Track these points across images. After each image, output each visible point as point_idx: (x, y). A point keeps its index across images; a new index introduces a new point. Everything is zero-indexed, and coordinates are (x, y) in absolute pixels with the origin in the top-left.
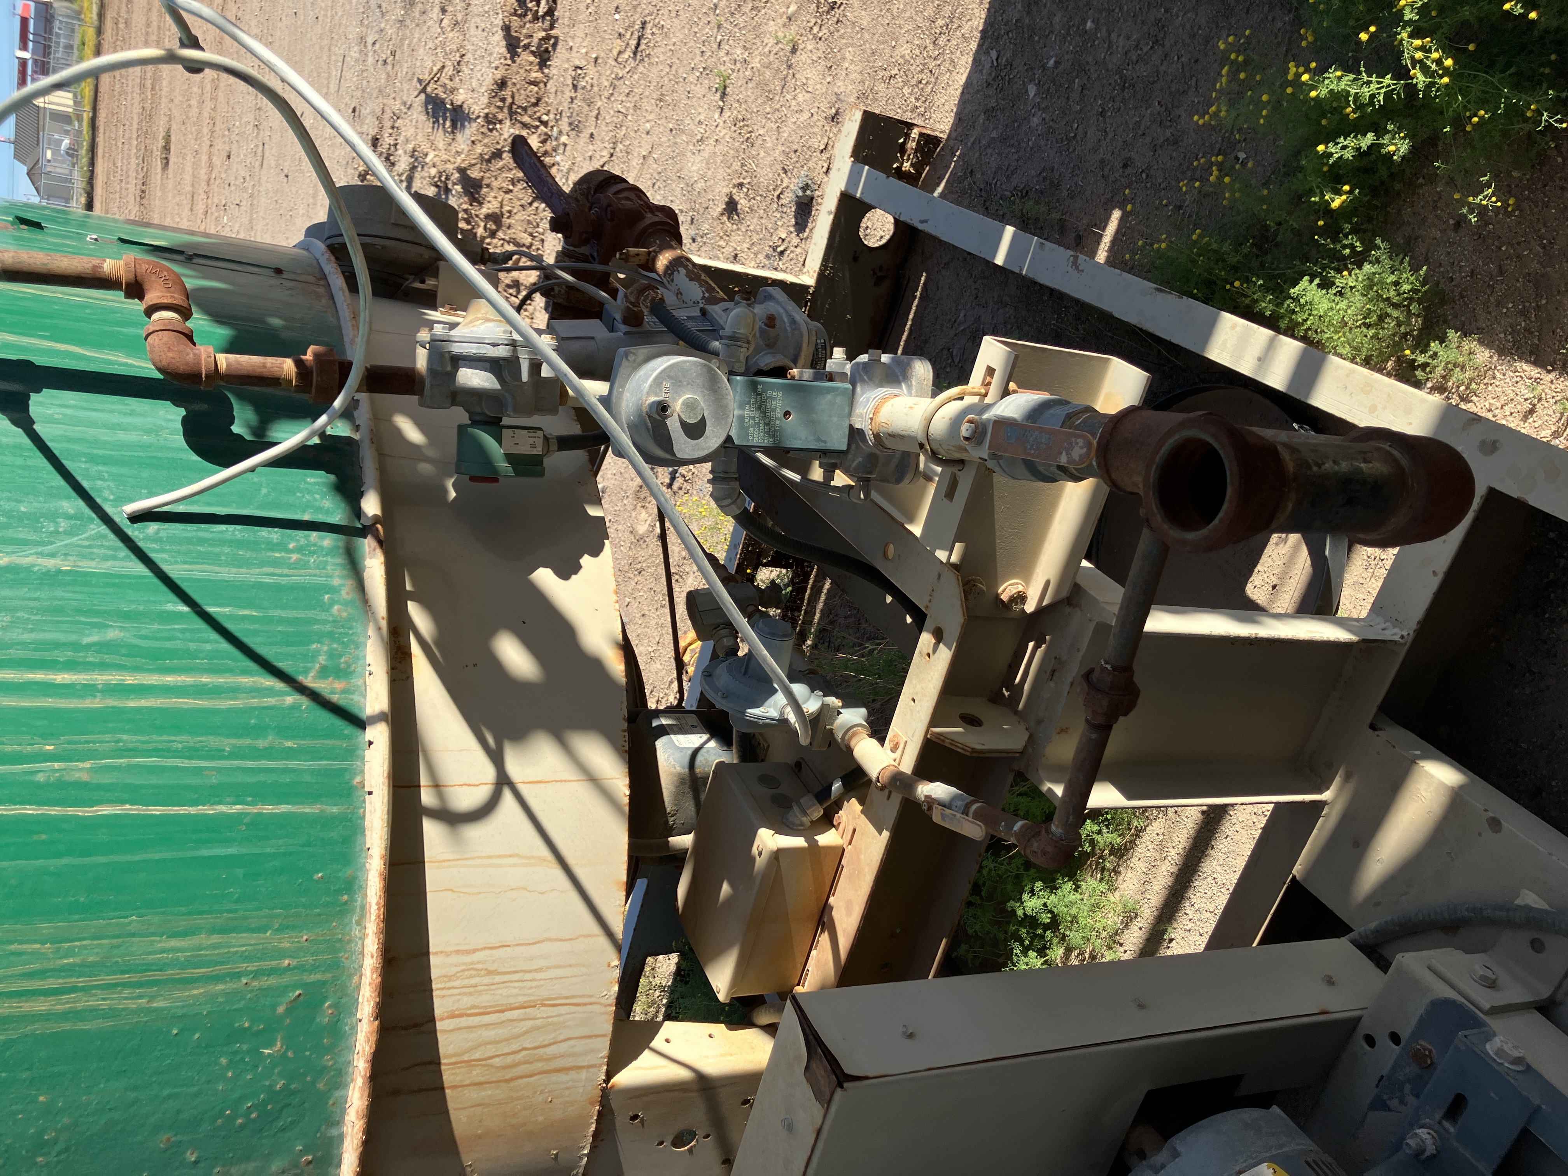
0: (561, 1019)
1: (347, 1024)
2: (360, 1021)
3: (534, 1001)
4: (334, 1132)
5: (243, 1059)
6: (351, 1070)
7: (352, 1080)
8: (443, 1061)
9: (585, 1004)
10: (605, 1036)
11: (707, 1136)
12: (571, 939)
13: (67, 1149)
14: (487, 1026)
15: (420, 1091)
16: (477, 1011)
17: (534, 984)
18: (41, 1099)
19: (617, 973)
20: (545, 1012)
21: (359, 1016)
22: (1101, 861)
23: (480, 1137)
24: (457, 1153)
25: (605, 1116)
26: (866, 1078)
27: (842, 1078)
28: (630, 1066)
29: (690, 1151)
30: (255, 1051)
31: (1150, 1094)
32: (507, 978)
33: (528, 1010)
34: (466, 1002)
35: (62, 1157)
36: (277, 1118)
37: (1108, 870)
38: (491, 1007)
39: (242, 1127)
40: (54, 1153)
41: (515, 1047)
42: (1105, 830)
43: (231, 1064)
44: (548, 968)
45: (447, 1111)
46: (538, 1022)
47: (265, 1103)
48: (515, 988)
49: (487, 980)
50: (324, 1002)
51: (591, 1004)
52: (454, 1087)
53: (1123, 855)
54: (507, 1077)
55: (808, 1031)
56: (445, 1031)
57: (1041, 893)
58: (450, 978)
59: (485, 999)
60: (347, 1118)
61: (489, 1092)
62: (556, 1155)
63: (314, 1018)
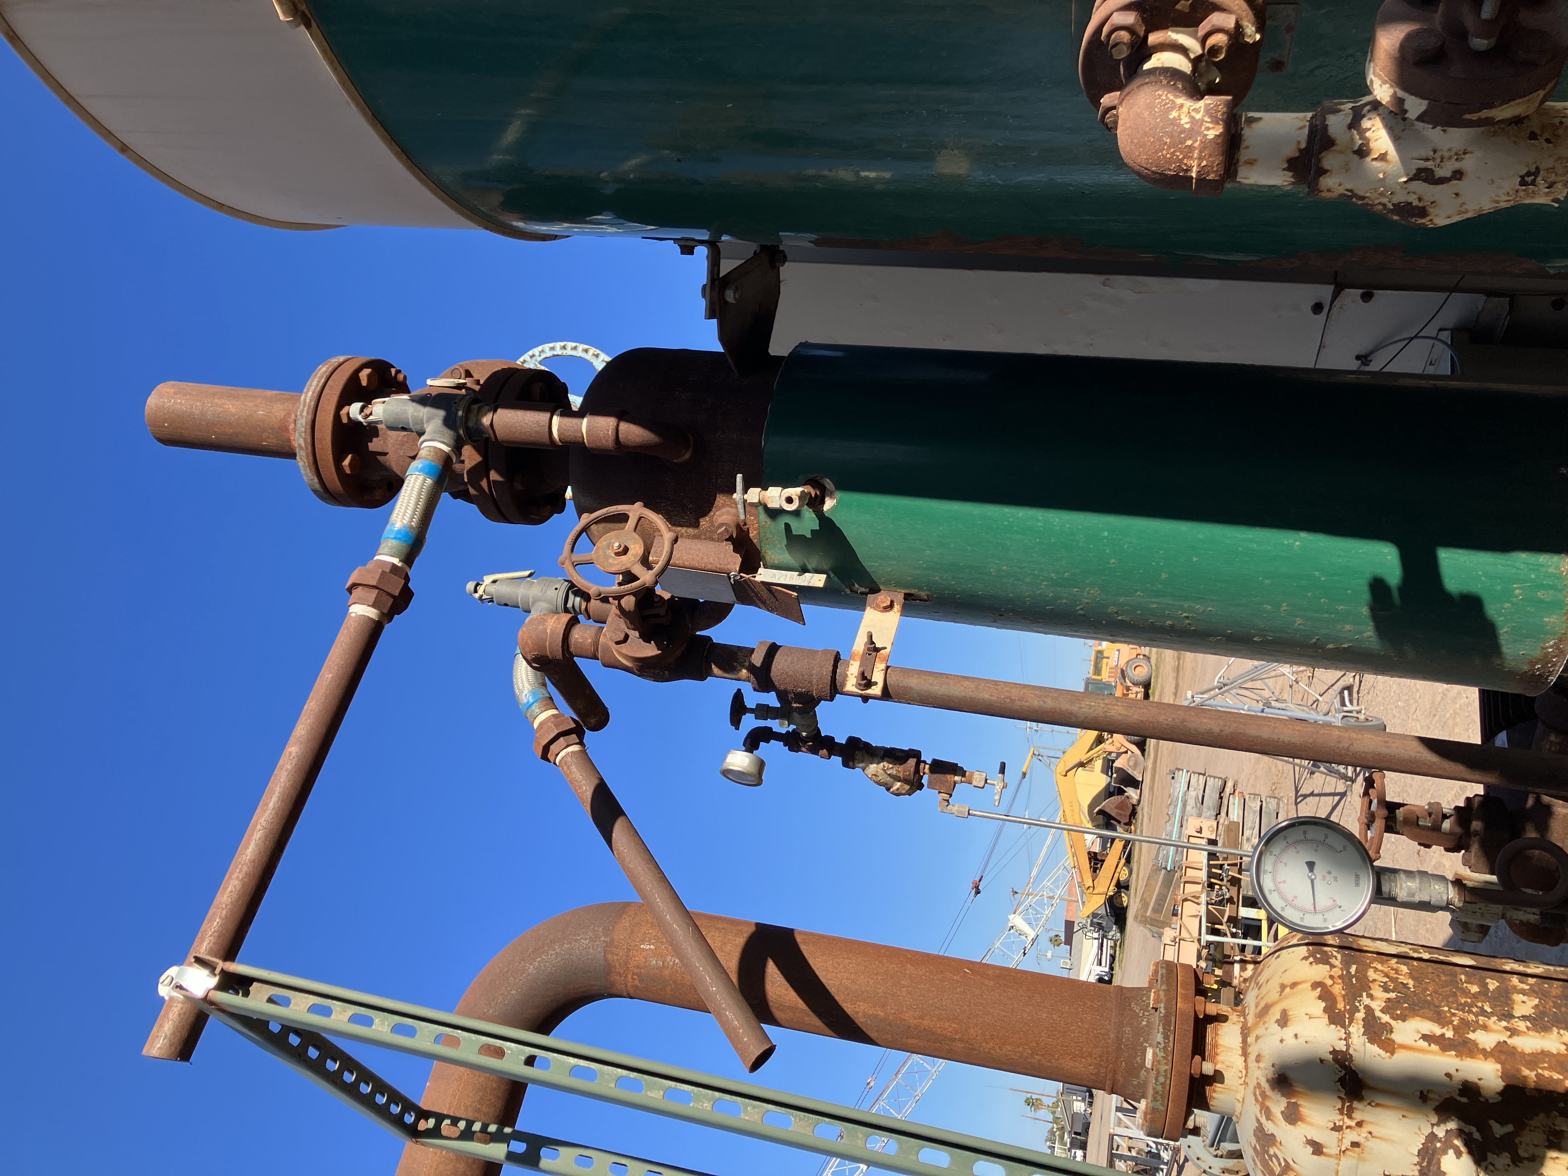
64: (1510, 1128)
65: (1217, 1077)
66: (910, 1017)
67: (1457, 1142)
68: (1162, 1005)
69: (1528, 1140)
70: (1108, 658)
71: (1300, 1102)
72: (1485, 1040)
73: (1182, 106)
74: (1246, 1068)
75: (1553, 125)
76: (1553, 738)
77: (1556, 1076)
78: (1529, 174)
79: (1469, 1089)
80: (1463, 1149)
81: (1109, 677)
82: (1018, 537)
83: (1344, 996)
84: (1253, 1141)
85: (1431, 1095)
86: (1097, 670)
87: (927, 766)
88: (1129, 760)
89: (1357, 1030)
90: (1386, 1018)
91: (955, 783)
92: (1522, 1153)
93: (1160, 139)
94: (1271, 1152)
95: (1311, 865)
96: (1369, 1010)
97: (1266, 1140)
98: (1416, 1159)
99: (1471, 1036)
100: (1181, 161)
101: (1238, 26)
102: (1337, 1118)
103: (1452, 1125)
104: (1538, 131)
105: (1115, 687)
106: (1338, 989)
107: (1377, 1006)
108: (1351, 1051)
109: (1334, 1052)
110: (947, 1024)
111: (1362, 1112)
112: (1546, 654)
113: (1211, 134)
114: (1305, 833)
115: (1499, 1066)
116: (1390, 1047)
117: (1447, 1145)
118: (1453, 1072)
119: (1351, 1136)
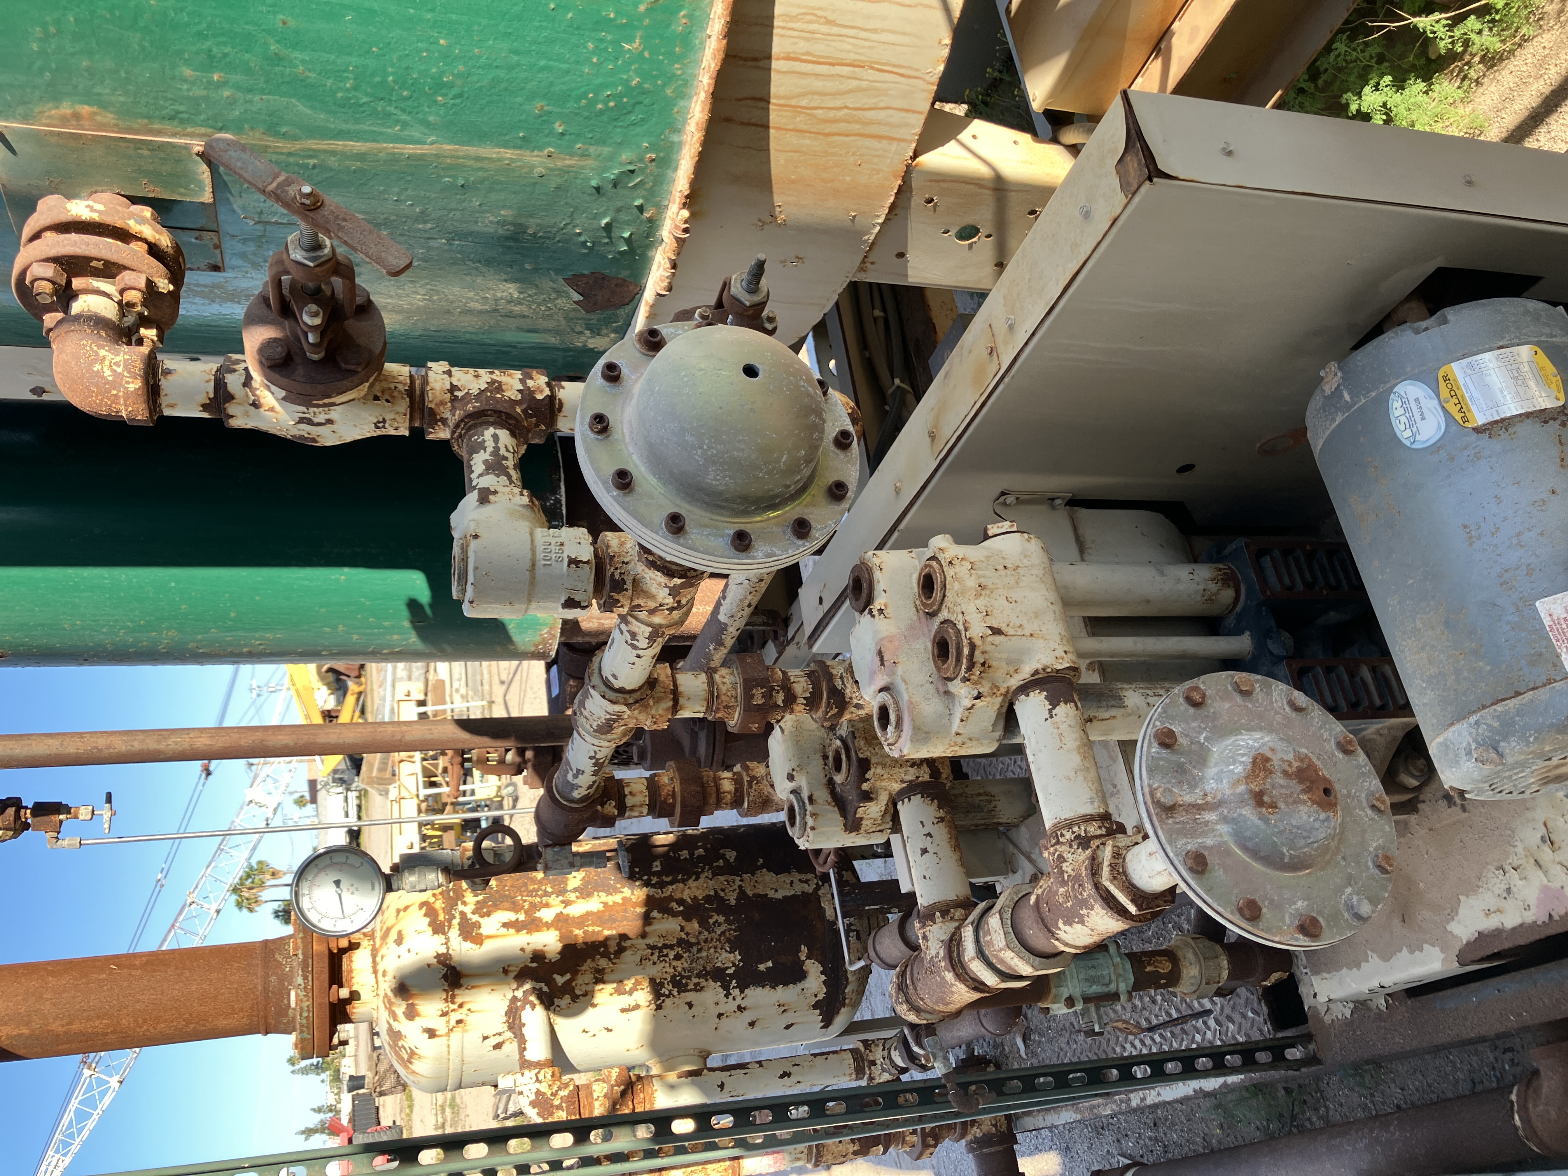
0: (885, 86)
1: (697, 38)
2: (710, 37)
3: (864, 62)
4: (675, 138)
5: (606, 49)
6: (695, 83)
7: (696, 94)
8: (772, 101)
9: (910, 77)
10: (921, 113)
11: (989, 236)
12: (910, 6)
13: (460, 95)
14: (817, 75)
15: (749, 124)
16: (810, 58)
17: (867, 44)
18: (442, 42)
19: (946, 52)
20: (871, 75)
21: (708, 32)
22: (1466, 67)
23: (793, 182)
24: (770, 192)
25: (904, 191)
26: (1176, 178)
27: (1154, 172)
28: (936, 151)
29: (970, 246)
30: (616, 43)
31: (1440, 271)
32: (844, 31)
33: (857, 69)
34: (802, 46)
35: (458, 101)
36: (630, 112)
37: (1470, 79)
38: (823, 57)
39: (601, 112)
40: (451, 96)
41: (838, 103)
42: (1486, 32)
43: (597, 51)
44: (883, 31)
45: (768, 150)
46: (864, 84)
47: (621, 95)
48: (849, 43)
49: (825, 29)
50: (680, 11)
51: (916, 78)
52: (778, 129)
53: (1495, 65)
54: (826, 131)
55: (1131, 125)
56: (779, 72)
57: (1385, 89)
58: (792, 18)
59: (819, 49)
60: (688, 128)
61: (808, 142)
62: (854, 217)
63: (669, 25)
64: (568, 976)
65: (355, 996)
66: (57, 1027)
67: (532, 998)
68: (300, 952)
69: (583, 979)
71: (416, 1002)
72: (546, 915)
73: (104, 358)
74: (377, 983)
75: (390, 389)
76: (571, 682)
77: (597, 929)
78: (379, 422)
79: (538, 956)
80: (536, 1002)
82: (86, 594)
83: (443, 909)
84: (387, 1038)
85: (511, 968)
87: (28, 811)
89: (454, 932)
90: (475, 918)
91: (61, 822)
92: (578, 992)
93: (87, 388)
94: (400, 1044)
95: (337, 883)
96: (463, 914)
97: (395, 1035)
98: (505, 1019)
99: (538, 914)
100: (110, 406)
101: (150, 283)
102: (443, 1006)
103: (527, 986)
104: (379, 394)
106: (439, 905)
107: (468, 910)
108: (451, 952)
109: (438, 956)
110: (97, 1023)
111: (462, 996)
112: (544, 639)
113: (132, 387)
114: (331, 858)
115: (557, 932)
116: (479, 940)
117: (525, 1001)
118: (526, 947)
119: (454, 1017)
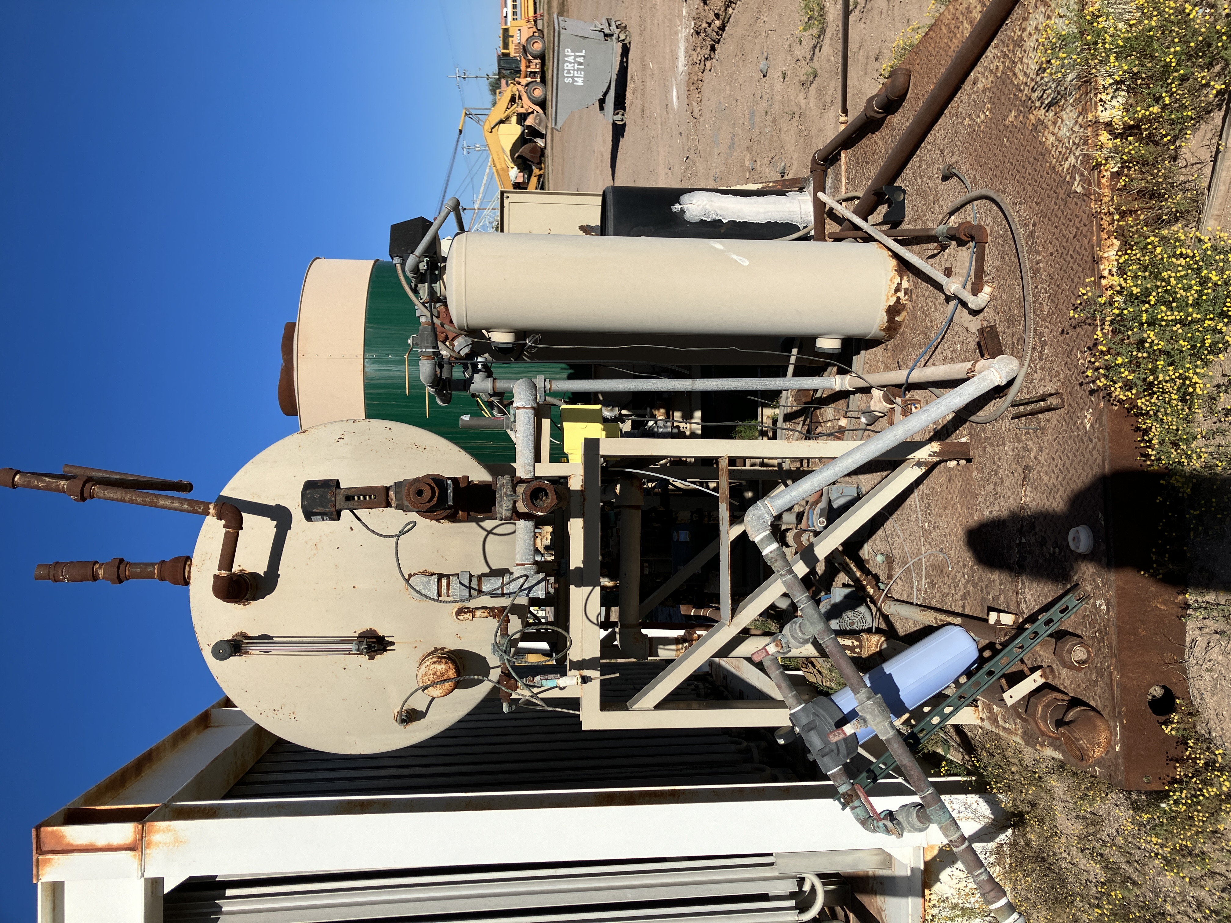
70: (512, 37)
81: (515, 53)
86: (506, 46)
88: (535, 119)
105: (520, 61)
